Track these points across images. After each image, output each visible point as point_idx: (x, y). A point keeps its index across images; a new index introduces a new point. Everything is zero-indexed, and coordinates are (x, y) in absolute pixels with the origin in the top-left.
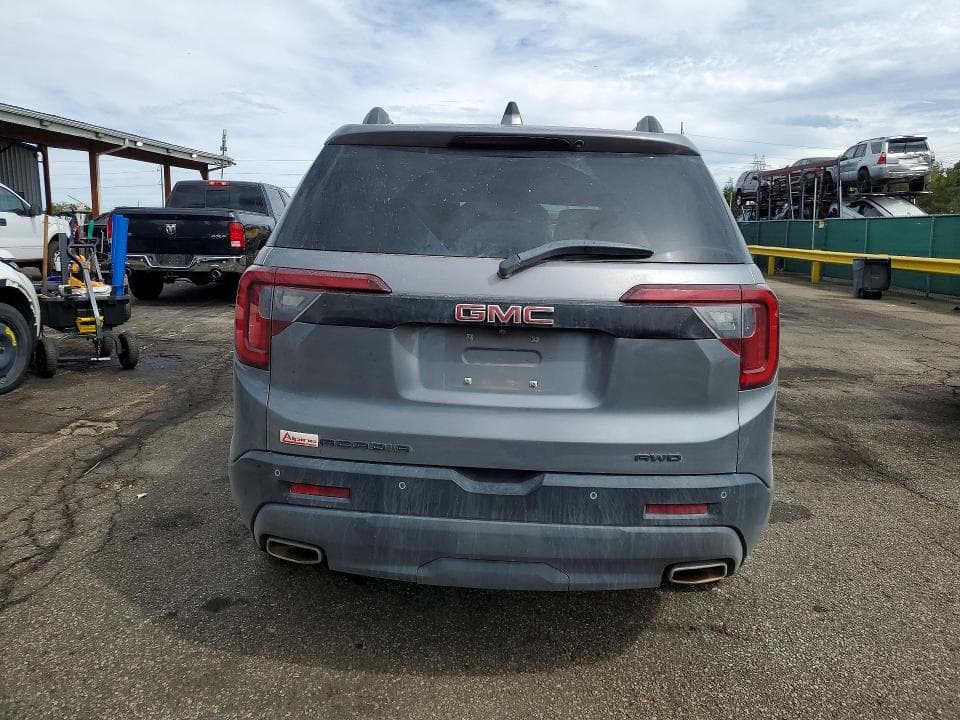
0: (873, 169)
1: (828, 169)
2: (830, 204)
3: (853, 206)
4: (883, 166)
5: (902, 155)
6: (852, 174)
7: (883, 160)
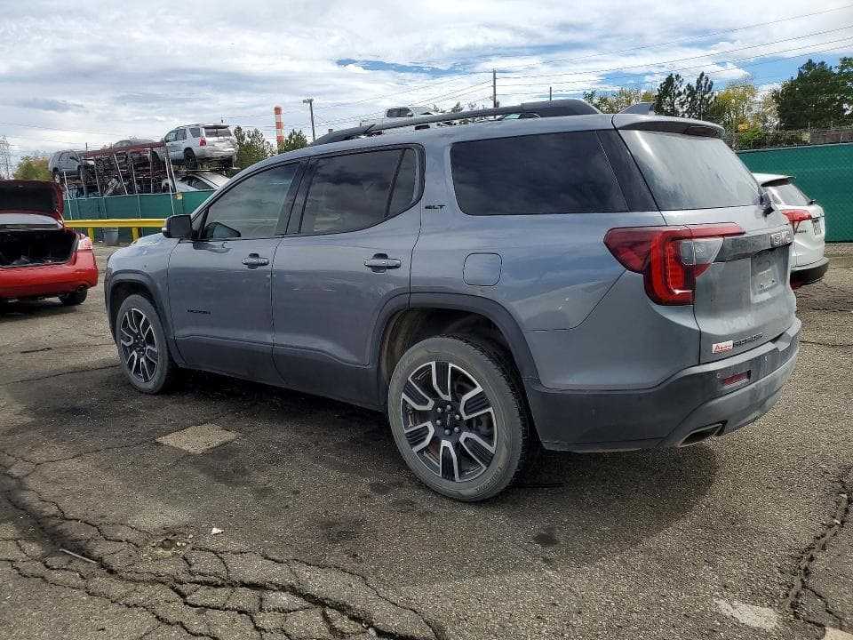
0: (197, 150)
1: (154, 150)
2: (160, 180)
3: (183, 180)
4: (203, 147)
5: (215, 139)
6: (180, 154)
7: (203, 143)
